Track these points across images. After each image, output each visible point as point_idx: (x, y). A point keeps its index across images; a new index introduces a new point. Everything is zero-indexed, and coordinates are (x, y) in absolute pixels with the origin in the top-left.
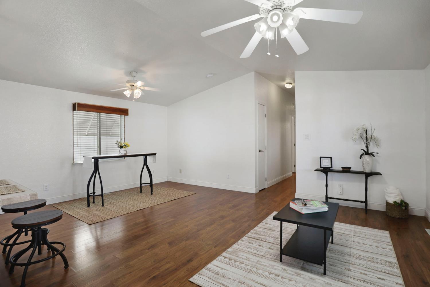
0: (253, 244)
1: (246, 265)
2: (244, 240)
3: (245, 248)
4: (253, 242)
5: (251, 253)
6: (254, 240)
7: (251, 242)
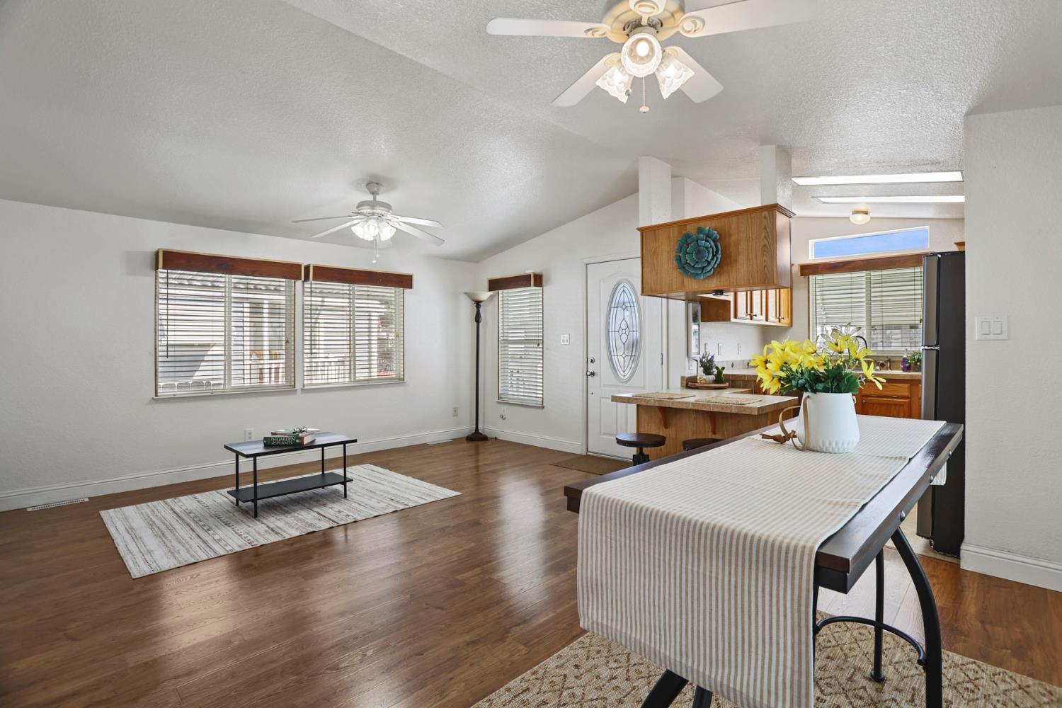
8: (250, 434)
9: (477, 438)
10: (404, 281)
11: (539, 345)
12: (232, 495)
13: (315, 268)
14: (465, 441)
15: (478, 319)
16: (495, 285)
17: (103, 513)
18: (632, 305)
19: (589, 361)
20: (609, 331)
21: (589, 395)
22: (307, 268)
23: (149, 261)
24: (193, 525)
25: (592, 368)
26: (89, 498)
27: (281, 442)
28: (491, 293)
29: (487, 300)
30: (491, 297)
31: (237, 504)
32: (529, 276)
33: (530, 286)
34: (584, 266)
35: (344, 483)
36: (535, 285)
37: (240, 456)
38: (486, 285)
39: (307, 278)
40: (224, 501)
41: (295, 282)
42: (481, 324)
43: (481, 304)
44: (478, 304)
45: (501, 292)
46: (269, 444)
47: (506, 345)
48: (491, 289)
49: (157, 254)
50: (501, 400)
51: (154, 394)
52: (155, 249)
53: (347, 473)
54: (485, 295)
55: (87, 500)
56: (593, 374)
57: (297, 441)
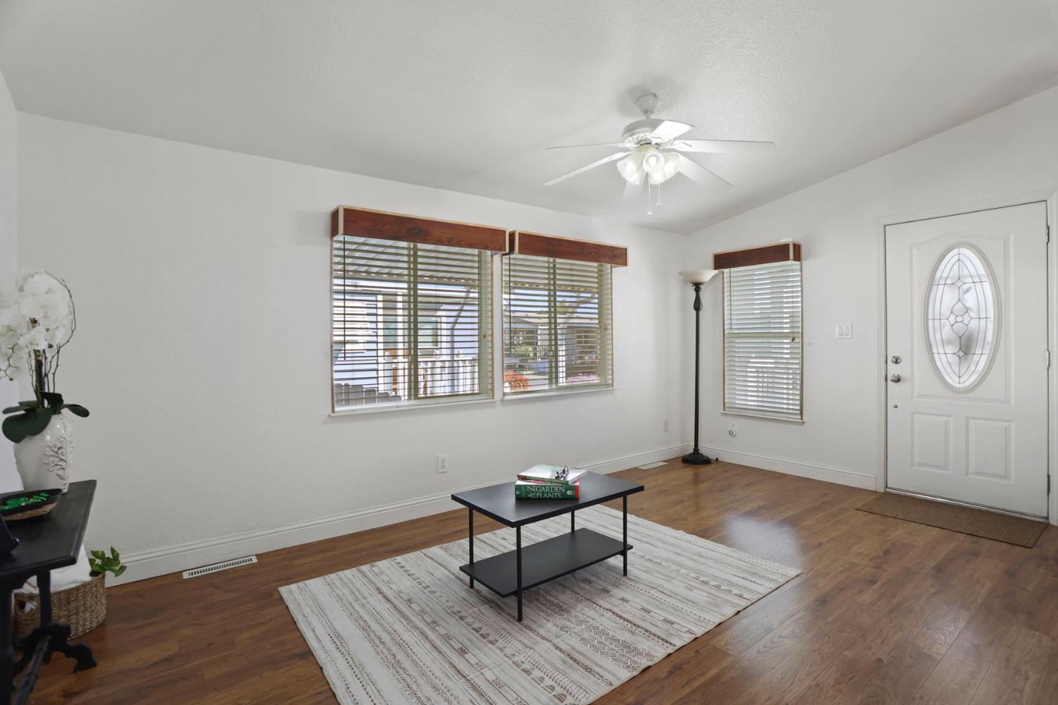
0: (662, 618)
1: (697, 579)
2: (686, 632)
3: (689, 610)
4: (659, 624)
5: (678, 597)
6: (653, 630)
7: (666, 626)
8: (443, 461)
9: (695, 459)
10: (617, 256)
11: (793, 339)
12: (465, 572)
13: (522, 235)
14: (681, 465)
15: (697, 306)
16: (723, 261)
17: (283, 590)
18: (976, 280)
19: (890, 359)
20: (928, 319)
21: (890, 408)
22: (512, 235)
23: (325, 223)
24: (427, 630)
25: (893, 370)
26: (258, 556)
27: (543, 493)
28: (716, 272)
29: (708, 282)
30: (715, 276)
31: (472, 586)
32: (786, 247)
33: (788, 259)
34: (882, 228)
35: (624, 553)
36: (794, 260)
37: (474, 511)
38: (711, 261)
39: (512, 250)
40: (443, 573)
41: (492, 256)
42: (701, 312)
43: (702, 287)
44: (697, 286)
45: (726, 271)
46: (523, 496)
47: (732, 340)
48: (716, 267)
49: (335, 215)
50: (730, 411)
51: (331, 411)
52: (333, 207)
53: (628, 539)
54: (708, 274)
55: (255, 560)
56: (898, 380)
57: (569, 493)
